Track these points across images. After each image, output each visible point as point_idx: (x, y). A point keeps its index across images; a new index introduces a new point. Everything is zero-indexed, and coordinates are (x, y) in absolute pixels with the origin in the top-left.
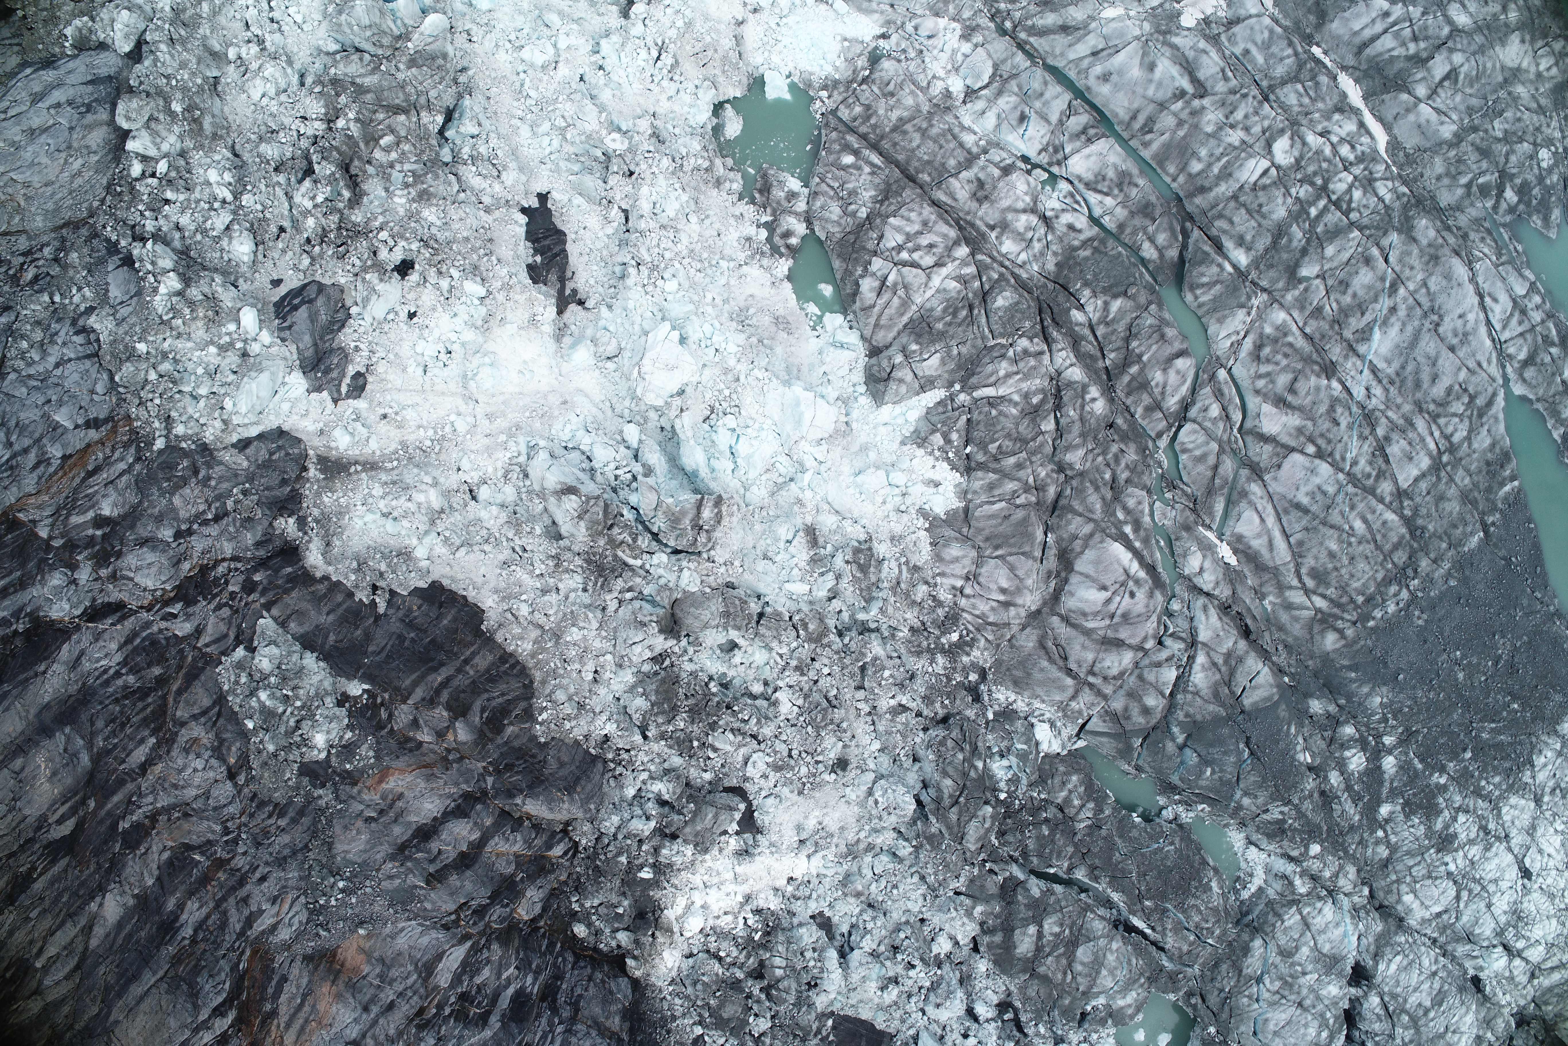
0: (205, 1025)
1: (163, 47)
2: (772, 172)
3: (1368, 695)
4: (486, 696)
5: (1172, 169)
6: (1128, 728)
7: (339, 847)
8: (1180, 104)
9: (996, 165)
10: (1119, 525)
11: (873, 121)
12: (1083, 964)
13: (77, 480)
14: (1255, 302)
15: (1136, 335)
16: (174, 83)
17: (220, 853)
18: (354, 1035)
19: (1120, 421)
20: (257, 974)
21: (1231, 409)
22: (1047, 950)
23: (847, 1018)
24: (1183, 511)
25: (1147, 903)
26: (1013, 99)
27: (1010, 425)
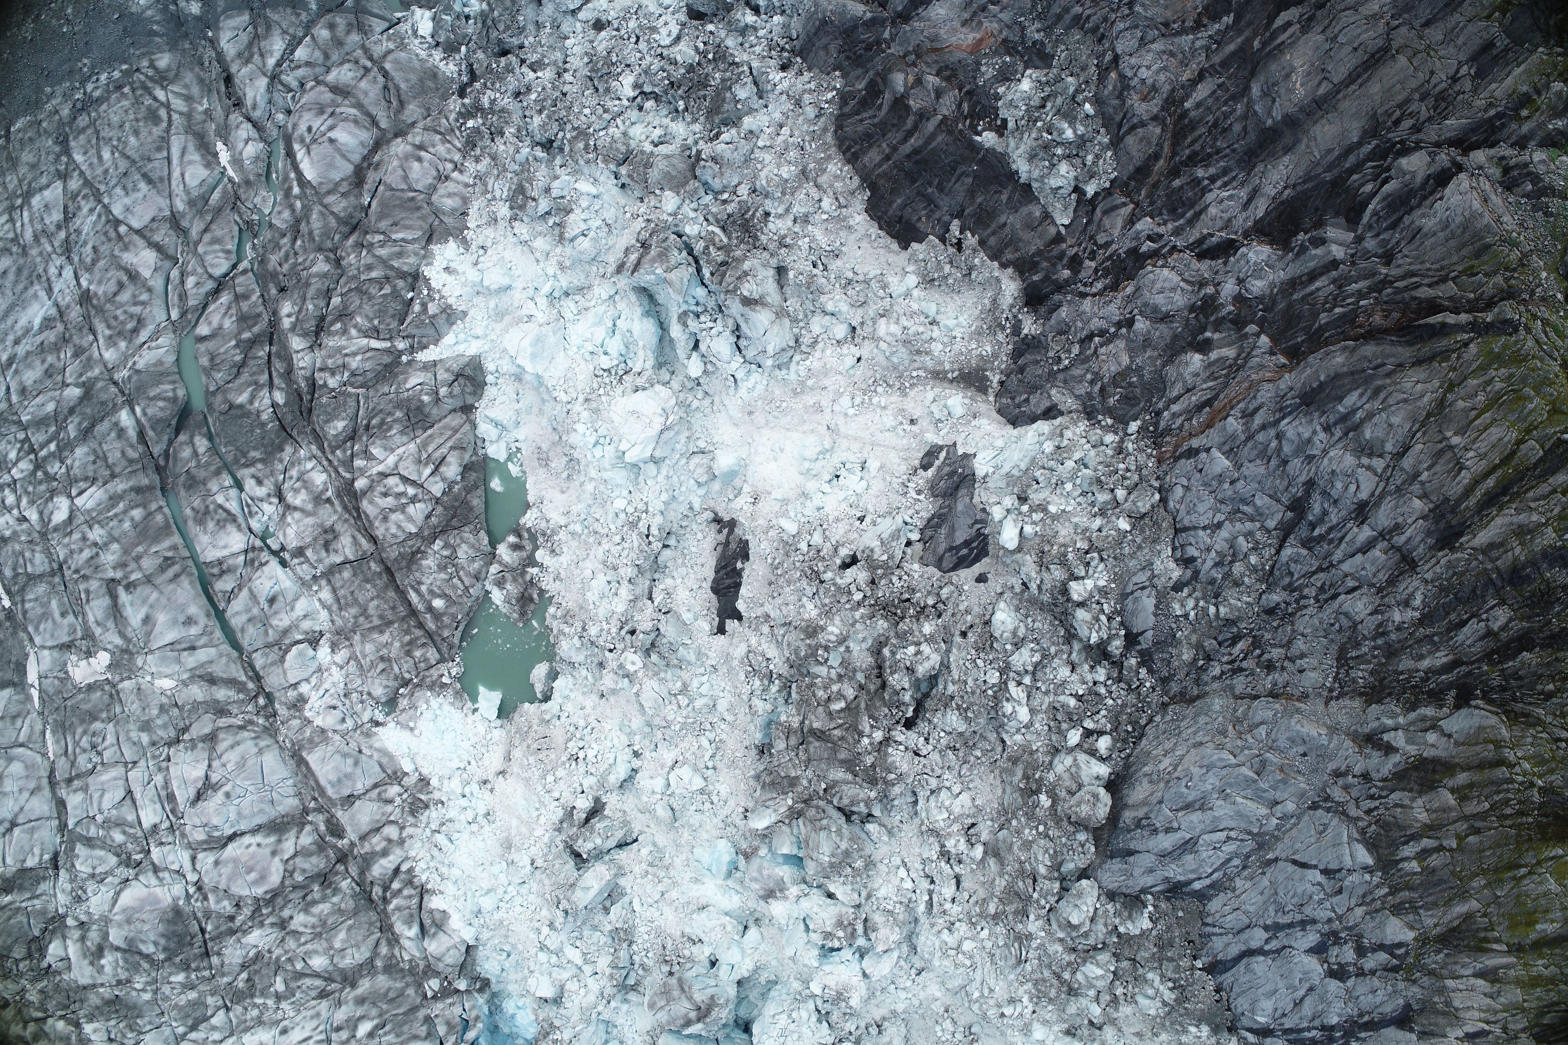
1: (1042, 870)
2: (515, 615)
3: (148, 8)
4: (876, 121)
5: (159, 518)
6: (352, 16)
8: (133, 577)
9: (307, 560)
10: (302, 196)
11: (408, 638)
14: (125, 373)
15: (234, 366)
16: (1041, 828)
19: (274, 291)
21: (177, 281)
24: (247, 200)
26: (275, 622)
27: (367, 307)
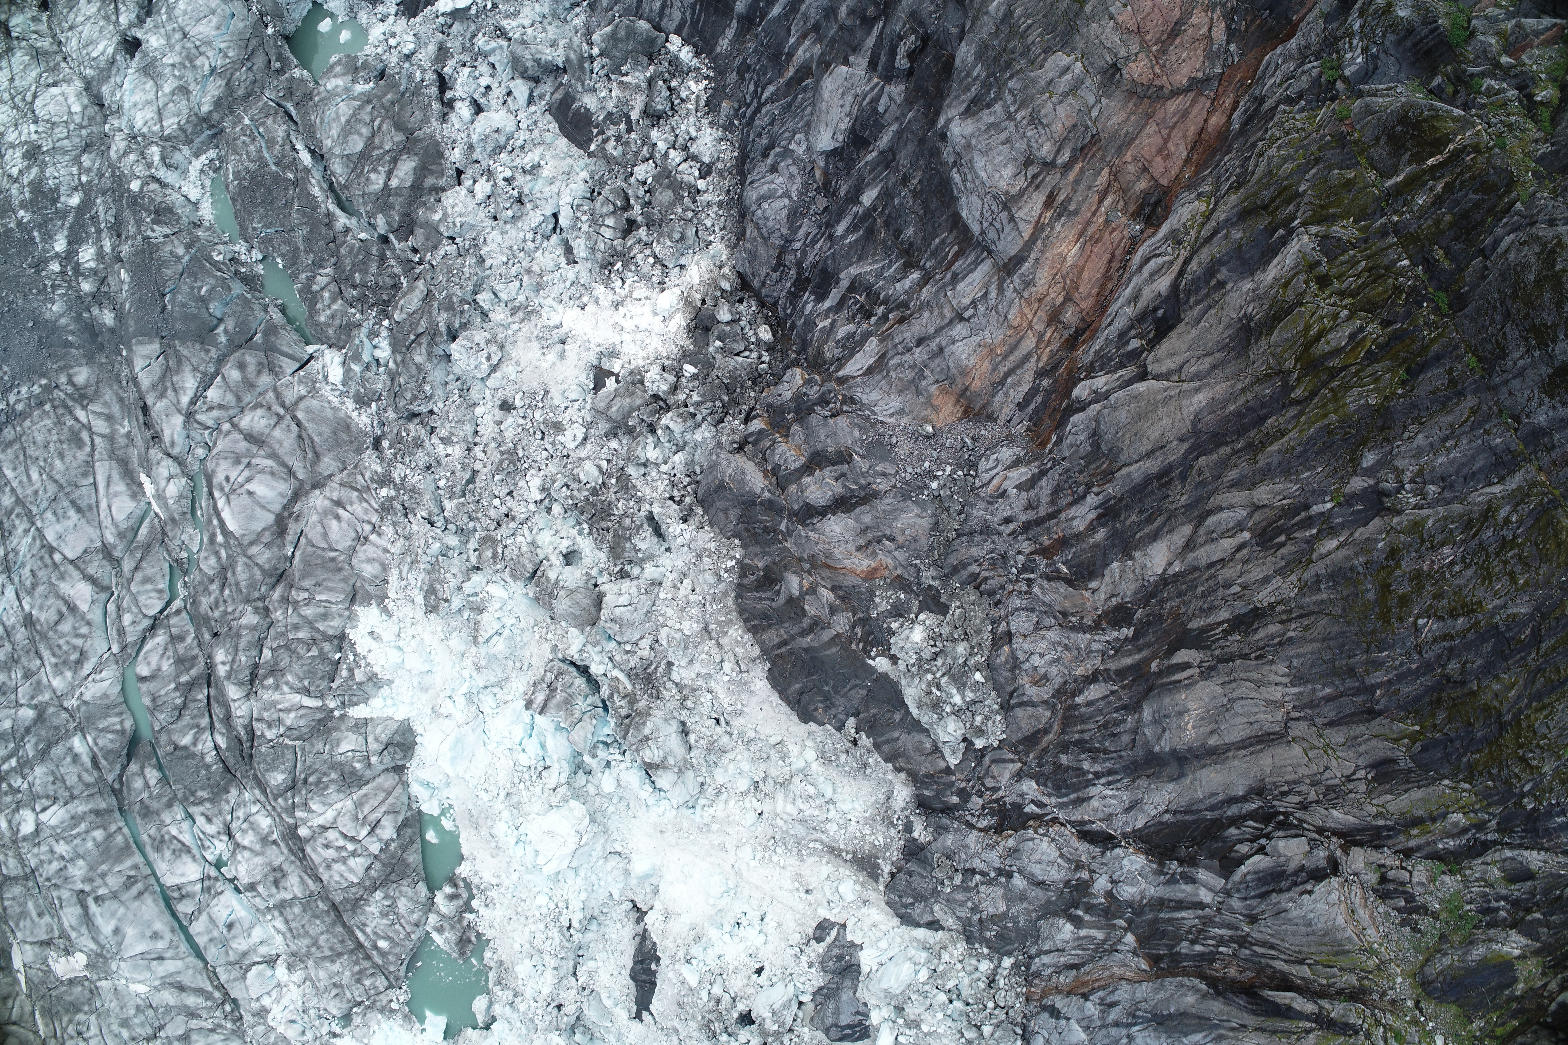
0: (1099, 397)
2: (455, 955)
3: (62, 315)
4: (774, 605)
5: (120, 838)
6: (262, 354)
7: (925, 523)
8: (100, 892)
9: (260, 895)
10: (226, 545)
11: (357, 968)
12: (360, 134)
13: (1087, 968)
14: (74, 702)
15: (176, 708)
17: (1042, 562)
18: (959, 326)
19: (207, 636)
20: (1047, 422)
21: (115, 615)
22: (387, 158)
23: (580, 146)
24: (174, 537)
25: (291, 176)
26: (234, 945)
27: (296, 667)
